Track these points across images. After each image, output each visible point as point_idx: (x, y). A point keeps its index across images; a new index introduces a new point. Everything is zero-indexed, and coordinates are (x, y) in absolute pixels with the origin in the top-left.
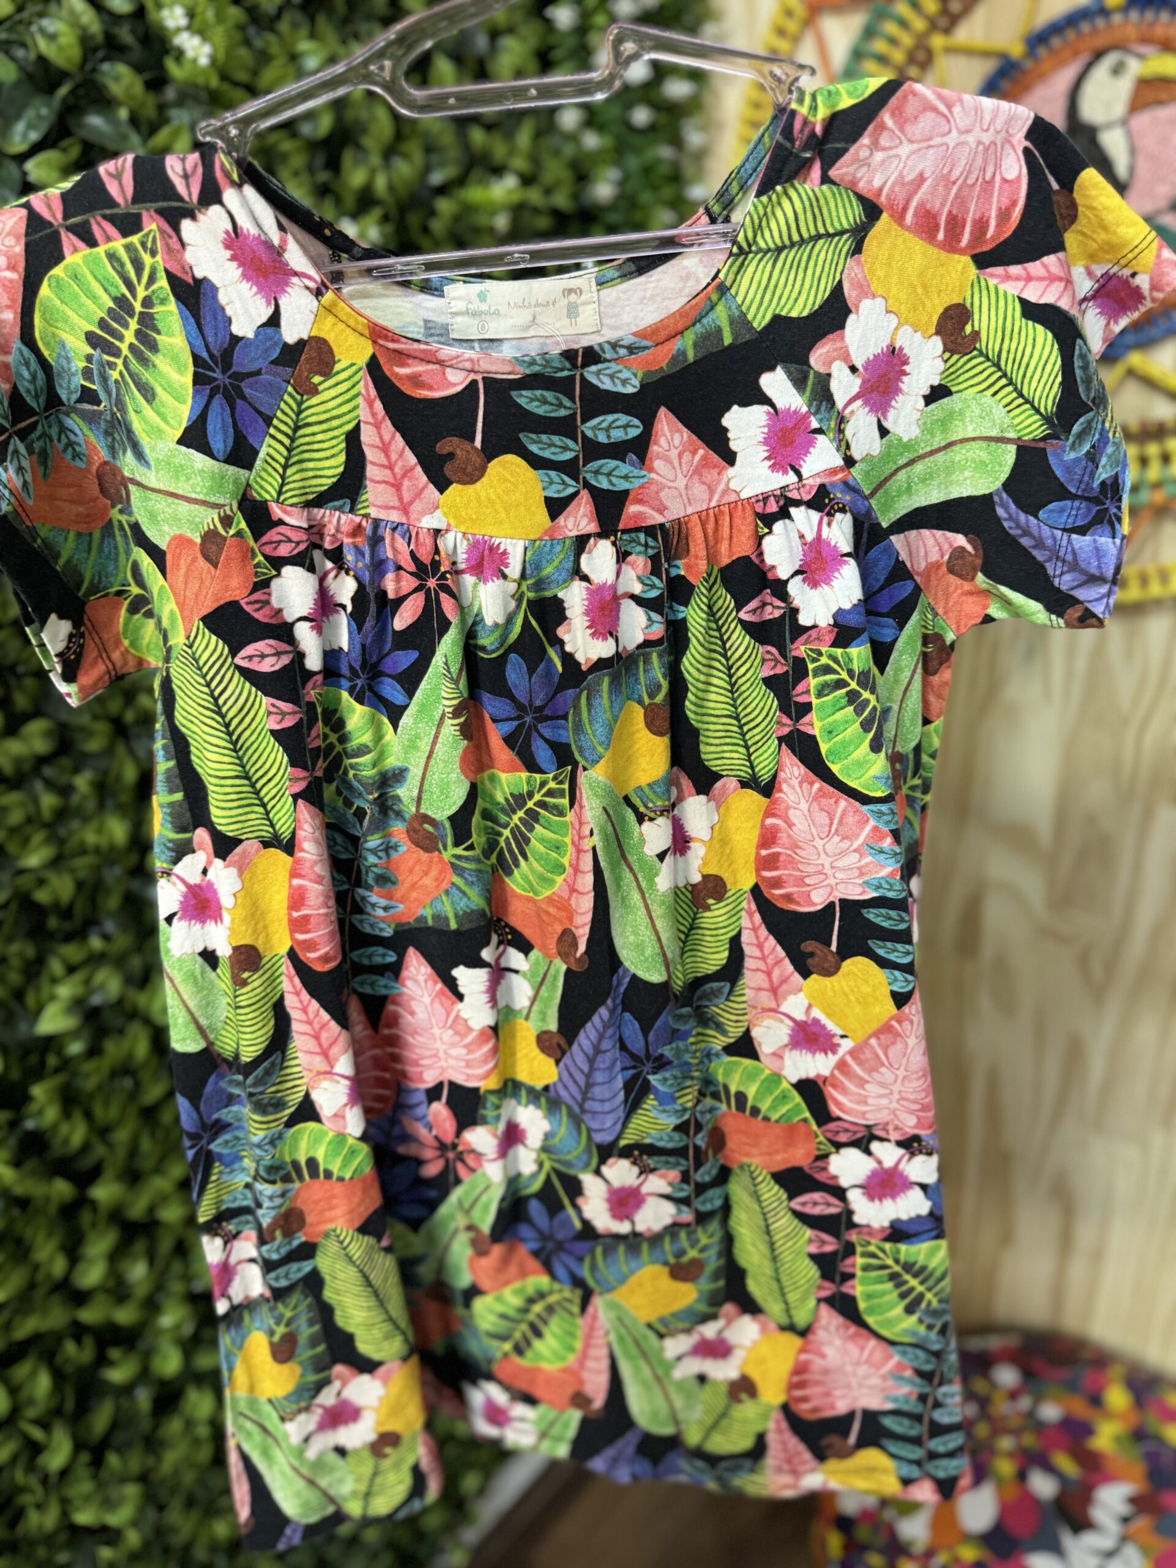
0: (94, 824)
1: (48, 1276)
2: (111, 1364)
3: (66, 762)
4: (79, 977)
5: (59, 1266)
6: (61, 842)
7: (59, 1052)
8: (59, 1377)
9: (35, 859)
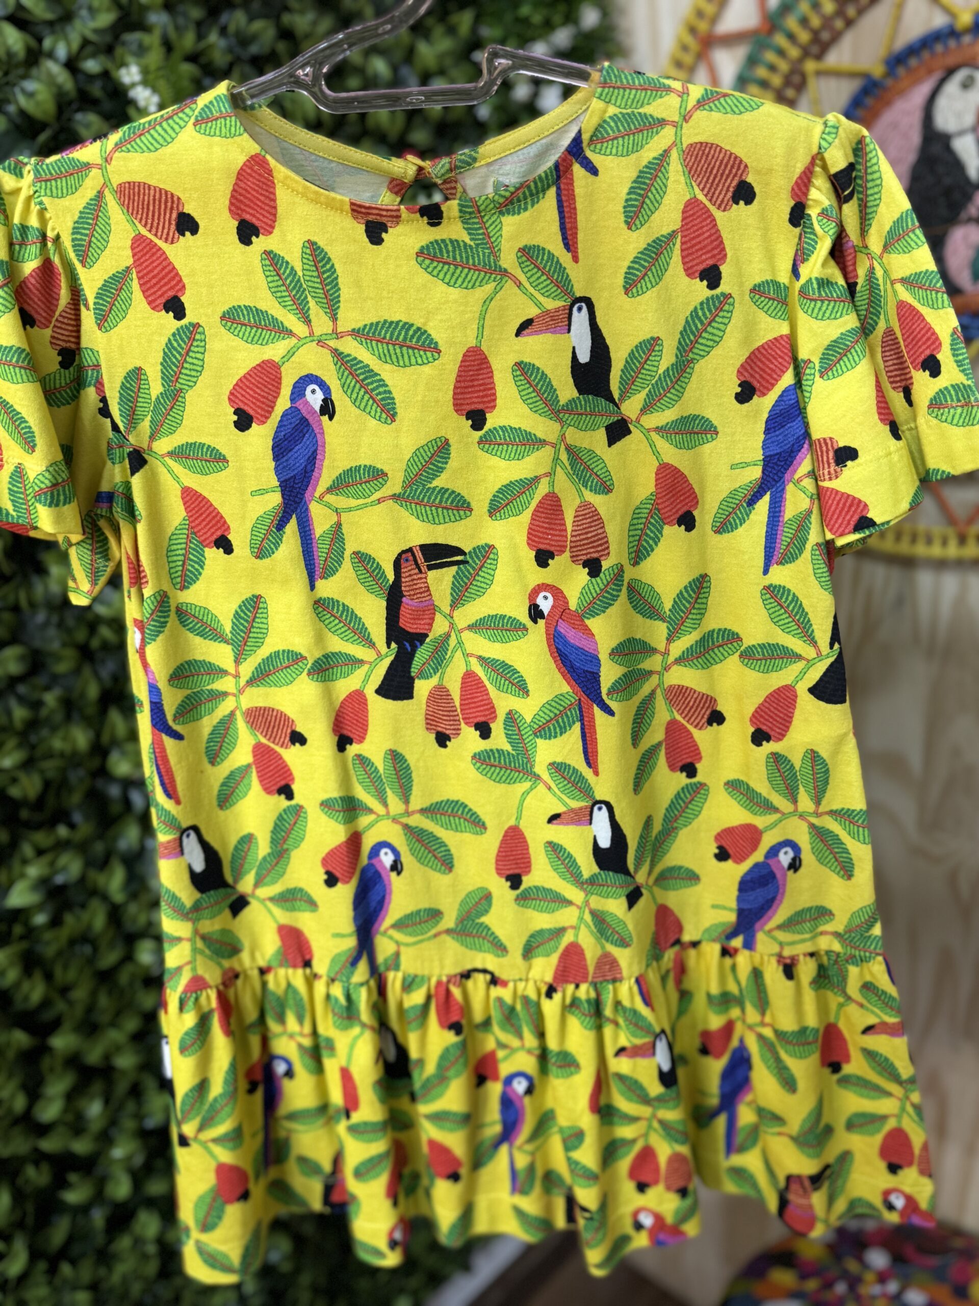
0: (61, 733)
1: (10, 1111)
2: (69, 1186)
3: (41, 680)
4: (45, 859)
5: (20, 1103)
7: (26, 923)
8: (19, 1195)
9: (8, 760)
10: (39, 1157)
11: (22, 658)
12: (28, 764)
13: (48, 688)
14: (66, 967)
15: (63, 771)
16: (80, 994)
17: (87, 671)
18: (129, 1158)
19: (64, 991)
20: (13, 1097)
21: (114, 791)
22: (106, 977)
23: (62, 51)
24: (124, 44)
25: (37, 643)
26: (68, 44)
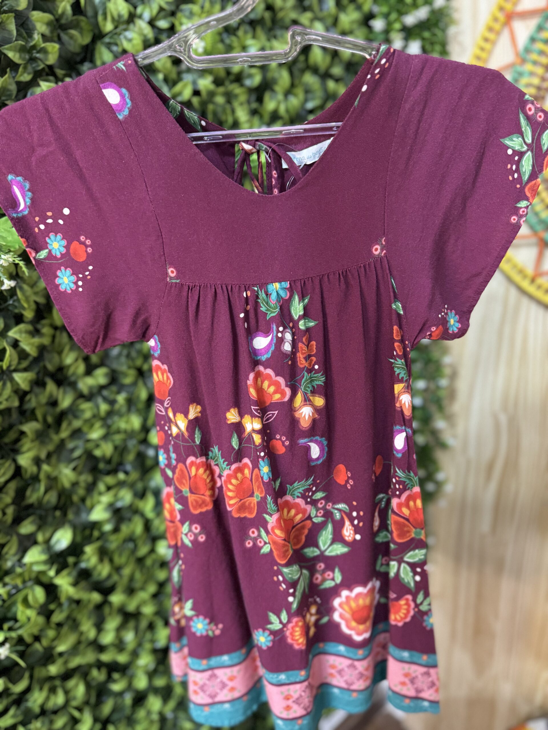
0: (124, 419)
1: (87, 638)
2: (115, 681)
3: (114, 388)
4: (112, 493)
5: (92, 634)
6: (109, 427)
7: (100, 529)
8: (88, 686)
9: (96, 434)
10: (99, 665)
11: (106, 375)
12: (105, 437)
13: (118, 392)
14: (120, 555)
15: (125, 441)
16: (127, 572)
17: (140, 383)
18: (146, 666)
19: (118, 569)
20: (89, 631)
21: (151, 453)
22: (140, 561)
23: (147, 16)
24: (181, 11)
25: (115, 366)
26: (151, 11)
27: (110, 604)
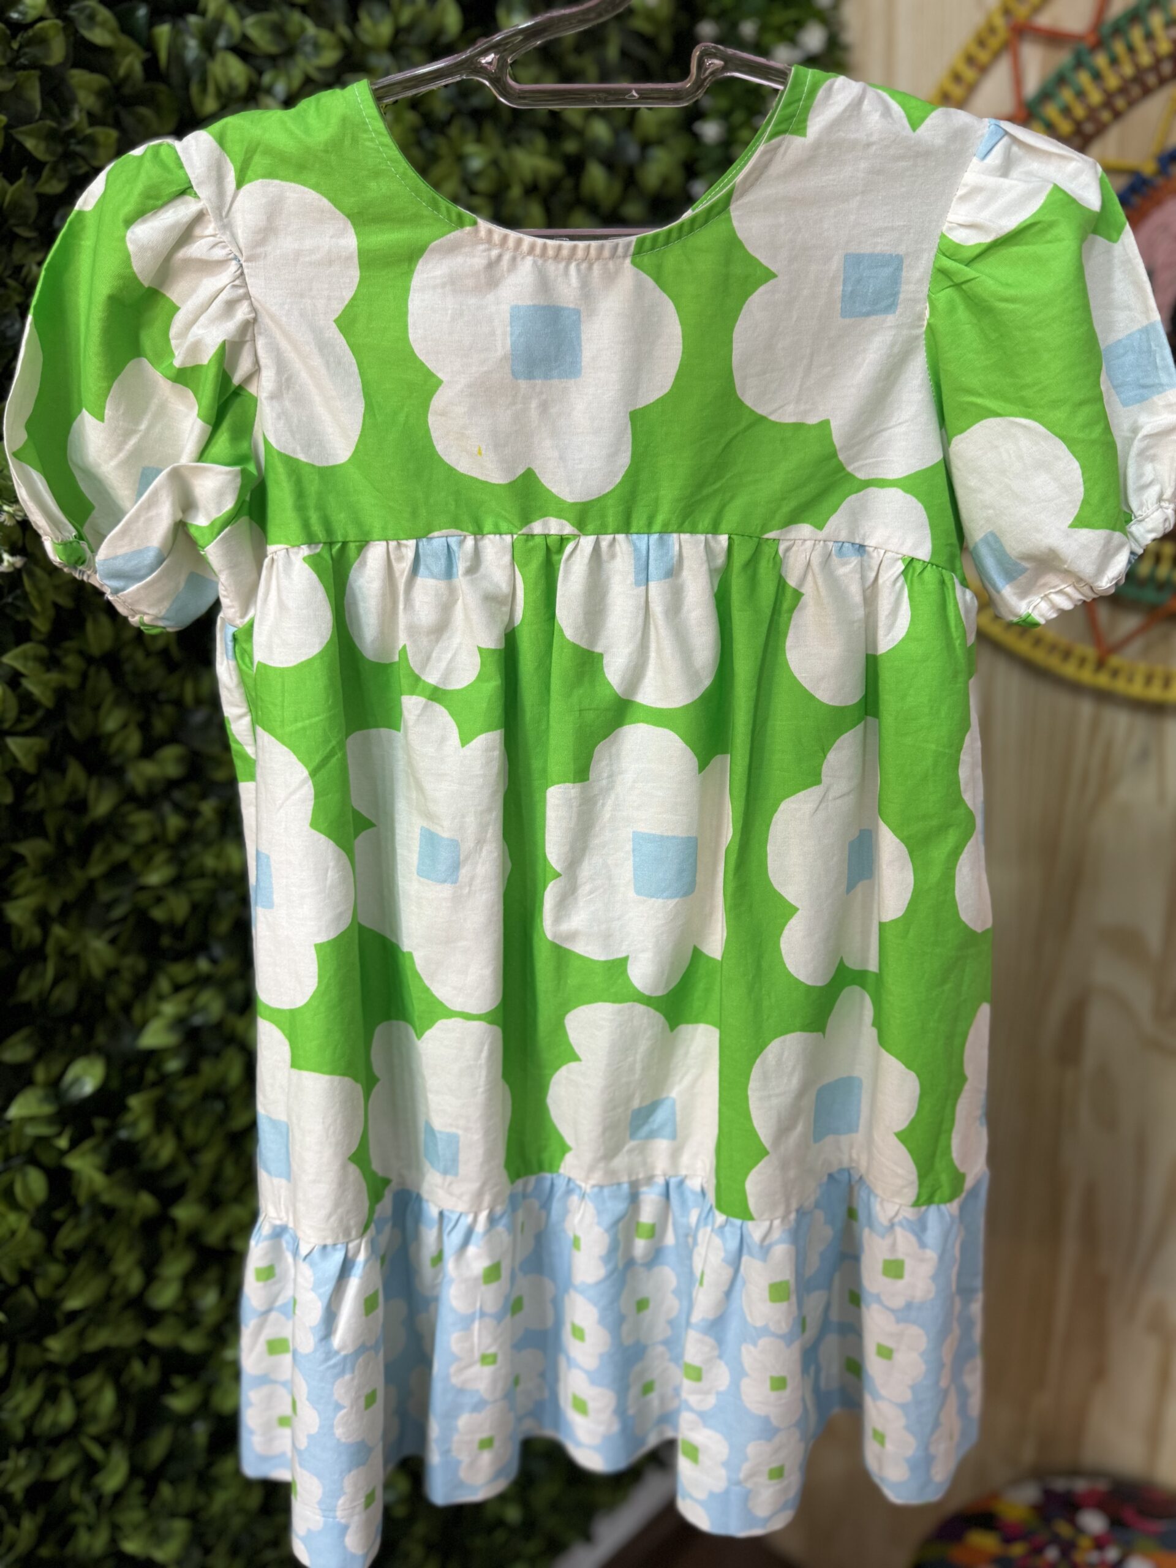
0: (214, 850)
1: (124, 1290)
2: (175, 1391)
3: (194, 788)
4: (185, 995)
5: (135, 1282)
6: (182, 863)
7: (158, 1068)
8: (123, 1396)
9: (155, 878)
10: (146, 1350)
11: (180, 760)
12: (176, 883)
13: (204, 796)
14: (196, 1124)
15: (212, 893)
16: (208, 1158)
19: (190, 1153)
20: (128, 1274)
22: (236, 1141)
23: (281, 87)
25: (196, 745)
27: (173, 1223)
